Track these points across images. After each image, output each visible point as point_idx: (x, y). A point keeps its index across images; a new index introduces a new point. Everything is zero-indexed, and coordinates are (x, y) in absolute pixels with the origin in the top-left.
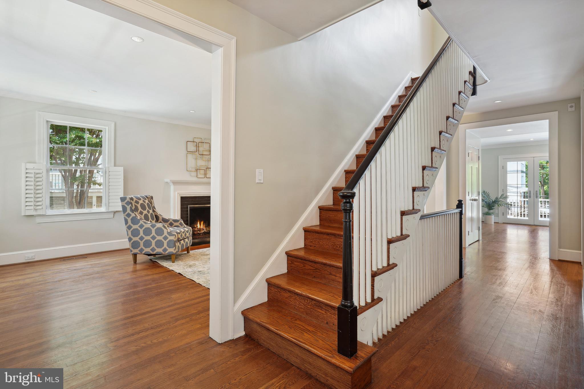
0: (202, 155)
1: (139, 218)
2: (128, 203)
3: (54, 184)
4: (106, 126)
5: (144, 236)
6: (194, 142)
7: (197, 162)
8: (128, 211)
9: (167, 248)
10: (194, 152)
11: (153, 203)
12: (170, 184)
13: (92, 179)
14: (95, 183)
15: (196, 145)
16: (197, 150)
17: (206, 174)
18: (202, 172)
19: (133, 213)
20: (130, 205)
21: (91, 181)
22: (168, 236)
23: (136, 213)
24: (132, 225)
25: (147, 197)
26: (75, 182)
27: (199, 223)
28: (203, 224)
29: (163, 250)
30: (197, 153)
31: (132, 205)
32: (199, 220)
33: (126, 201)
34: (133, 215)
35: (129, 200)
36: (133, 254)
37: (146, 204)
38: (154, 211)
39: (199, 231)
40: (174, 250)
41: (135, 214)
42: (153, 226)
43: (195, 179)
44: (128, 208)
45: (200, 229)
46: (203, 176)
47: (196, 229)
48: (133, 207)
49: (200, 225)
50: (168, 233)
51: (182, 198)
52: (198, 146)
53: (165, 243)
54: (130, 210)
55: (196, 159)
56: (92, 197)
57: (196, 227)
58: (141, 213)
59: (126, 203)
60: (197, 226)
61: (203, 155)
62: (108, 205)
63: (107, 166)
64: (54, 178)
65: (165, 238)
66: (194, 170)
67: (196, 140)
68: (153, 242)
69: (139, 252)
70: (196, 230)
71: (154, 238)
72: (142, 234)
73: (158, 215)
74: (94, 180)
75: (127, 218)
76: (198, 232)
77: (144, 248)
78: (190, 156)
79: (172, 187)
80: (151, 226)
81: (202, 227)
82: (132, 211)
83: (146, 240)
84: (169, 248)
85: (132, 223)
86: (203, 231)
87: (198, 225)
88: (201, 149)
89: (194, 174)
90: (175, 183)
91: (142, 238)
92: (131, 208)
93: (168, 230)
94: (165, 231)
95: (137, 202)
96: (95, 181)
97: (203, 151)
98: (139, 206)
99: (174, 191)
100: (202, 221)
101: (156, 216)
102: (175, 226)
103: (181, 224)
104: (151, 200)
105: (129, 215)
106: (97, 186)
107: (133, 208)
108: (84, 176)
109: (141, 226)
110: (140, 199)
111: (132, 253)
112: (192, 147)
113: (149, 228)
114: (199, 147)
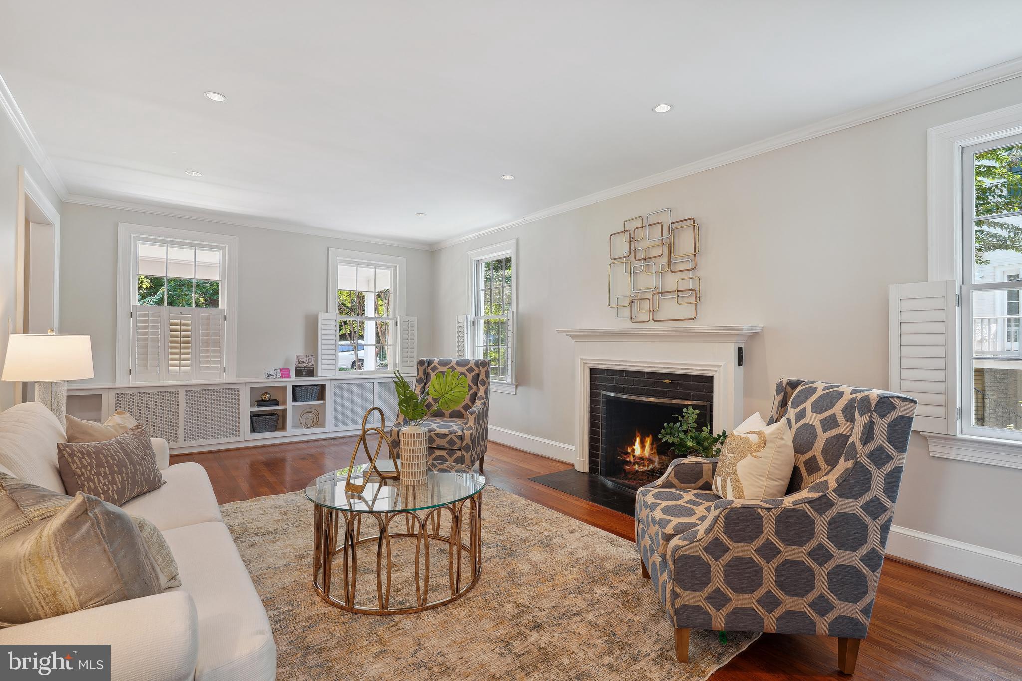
0: (642, 259)
6: (624, 232)
7: (633, 282)
10: (625, 257)
15: (629, 239)
16: (630, 251)
17: (650, 311)
18: (646, 306)
27: (638, 440)
28: (652, 444)
30: (632, 258)
32: (639, 431)
39: (639, 465)
43: (625, 325)
45: (642, 459)
46: (646, 317)
47: (631, 459)
49: (643, 446)
51: (593, 372)
52: (632, 239)
55: (634, 274)
57: (629, 453)
60: (633, 450)
61: (648, 258)
66: (627, 303)
67: (628, 226)
70: (630, 462)
76: (636, 467)
78: (618, 270)
81: (647, 453)
86: (651, 467)
87: (637, 446)
88: (640, 245)
89: (625, 312)
97: (646, 249)
100: (648, 436)
112: (622, 247)
114: (635, 241)
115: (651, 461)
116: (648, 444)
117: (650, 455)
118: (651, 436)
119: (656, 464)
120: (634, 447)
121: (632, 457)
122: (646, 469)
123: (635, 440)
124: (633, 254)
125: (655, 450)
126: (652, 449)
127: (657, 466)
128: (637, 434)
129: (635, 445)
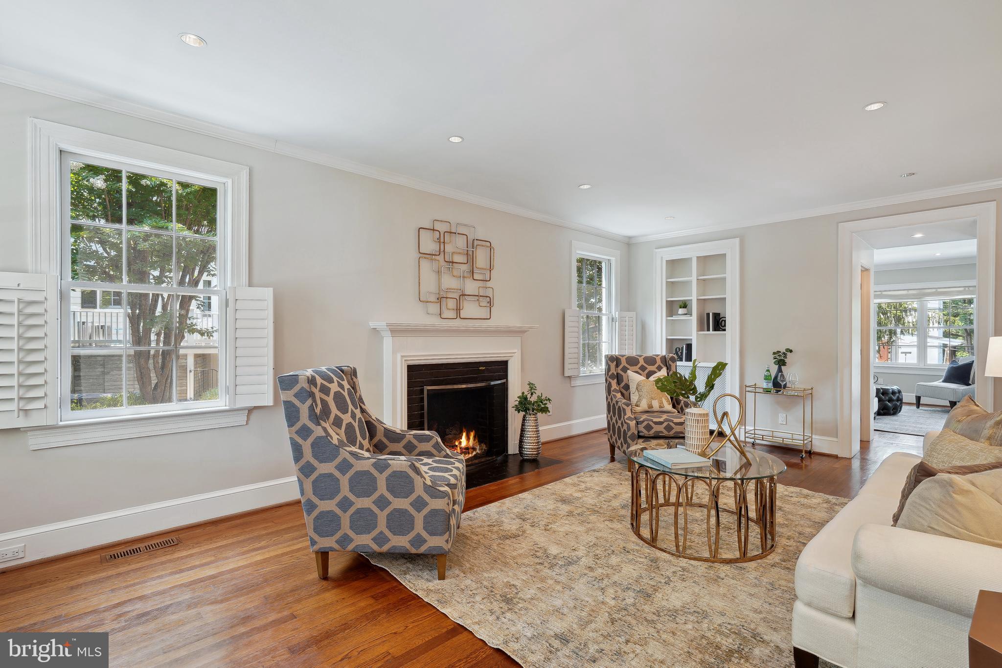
0: (450, 262)
1: (335, 441)
2: (304, 395)
3: (114, 332)
4: (227, 177)
5: (352, 497)
6: (434, 230)
7: (439, 280)
8: (305, 418)
9: (424, 534)
10: (434, 255)
11: (358, 388)
12: (383, 333)
13: (186, 322)
14: (192, 331)
15: (438, 239)
16: (440, 250)
17: (457, 310)
18: (452, 304)
19: (319, 424)
20: (309, 402)
21: (185, 326)
22: (426, 497)
23: (326, 425)
24: (315, 463)
25: (342, 371)
26: (153, 326)
27: (464, 434)
28: (475, 437)
29: (412, 542)
30: (441, 258)
31: (314, 401)
32: (465, 428)
33: (297, 388)
34: (318, 432)
35: (306, 386)
36: (317, 553)
37: (346, 394)
38: (363, 411)
40: (447, 541)
41: (325, 429)
42: (381, 467)
43: (436, 321)
44: (304, 409)
45: (467, 448)
46: (452, 314)
48: (316, 405)
49: (468, 439)
50: (426, 488)
51: (409, 370)
52: (442, 240)
53: (419, 519)
54: (310, 417)
55: (439, 272)
56: (185, 356)
57: (457, 446)
58: (337, 423)
59: (296, 396)
60: (460, 443)
61: (453, 262)
62: (234, 390)
63: (229, 284)
64: (114, 319)
65: (419, 504)
66: (433, 298)
67: (438, 226)
68: (382, 517)
69: (336, 546)
71: (382, 503)
72: (345, 490)
73: (372, 420)
74: (192, 323)
75: (300, 440)
77: (351, 534)
78: (425, 265)
79: (388, 342)
80: (375, 465)
82: (316, 419)
83: (359, 511)
84: (432, 534)
85: (315, 456)
86: (474, 453)
87: (463, 439)
88: (449, 248)
89: (434, 308)
90: (397, 331)
91: (345, 504)
92: (312, 409)
93: (425, 479)
94: (418, 481)
95: (325, 390)
96: (192, 325)
97: (453, 253)
98: (330, 400)
99: (394, 352)
100: (472, 431)
101: (368, 423)
102: (421, 454)
103: (436, 446)
104: (352, 379)
105: (304, 432)
106: (196, 336)
107: (318, 411)
108: (171, 316)
109: (344, 467)
110: (331, 381)
111: (316, 547)
112: (429, 245)
113: (367, 473)
114: (444, 242)
115: (474, 449)
116: (472, 437)
117: (473, 444)
118: (474, 431)
119: (478, 451)
120: (461, 440)
121: (459, 448)
122: (470, 455)
123: (462, 435)
124: (442, 254)
125: (477, 441)
126: (474, 440)
127: (479, 452)
128: (464, 430)
129: (461, 439)
